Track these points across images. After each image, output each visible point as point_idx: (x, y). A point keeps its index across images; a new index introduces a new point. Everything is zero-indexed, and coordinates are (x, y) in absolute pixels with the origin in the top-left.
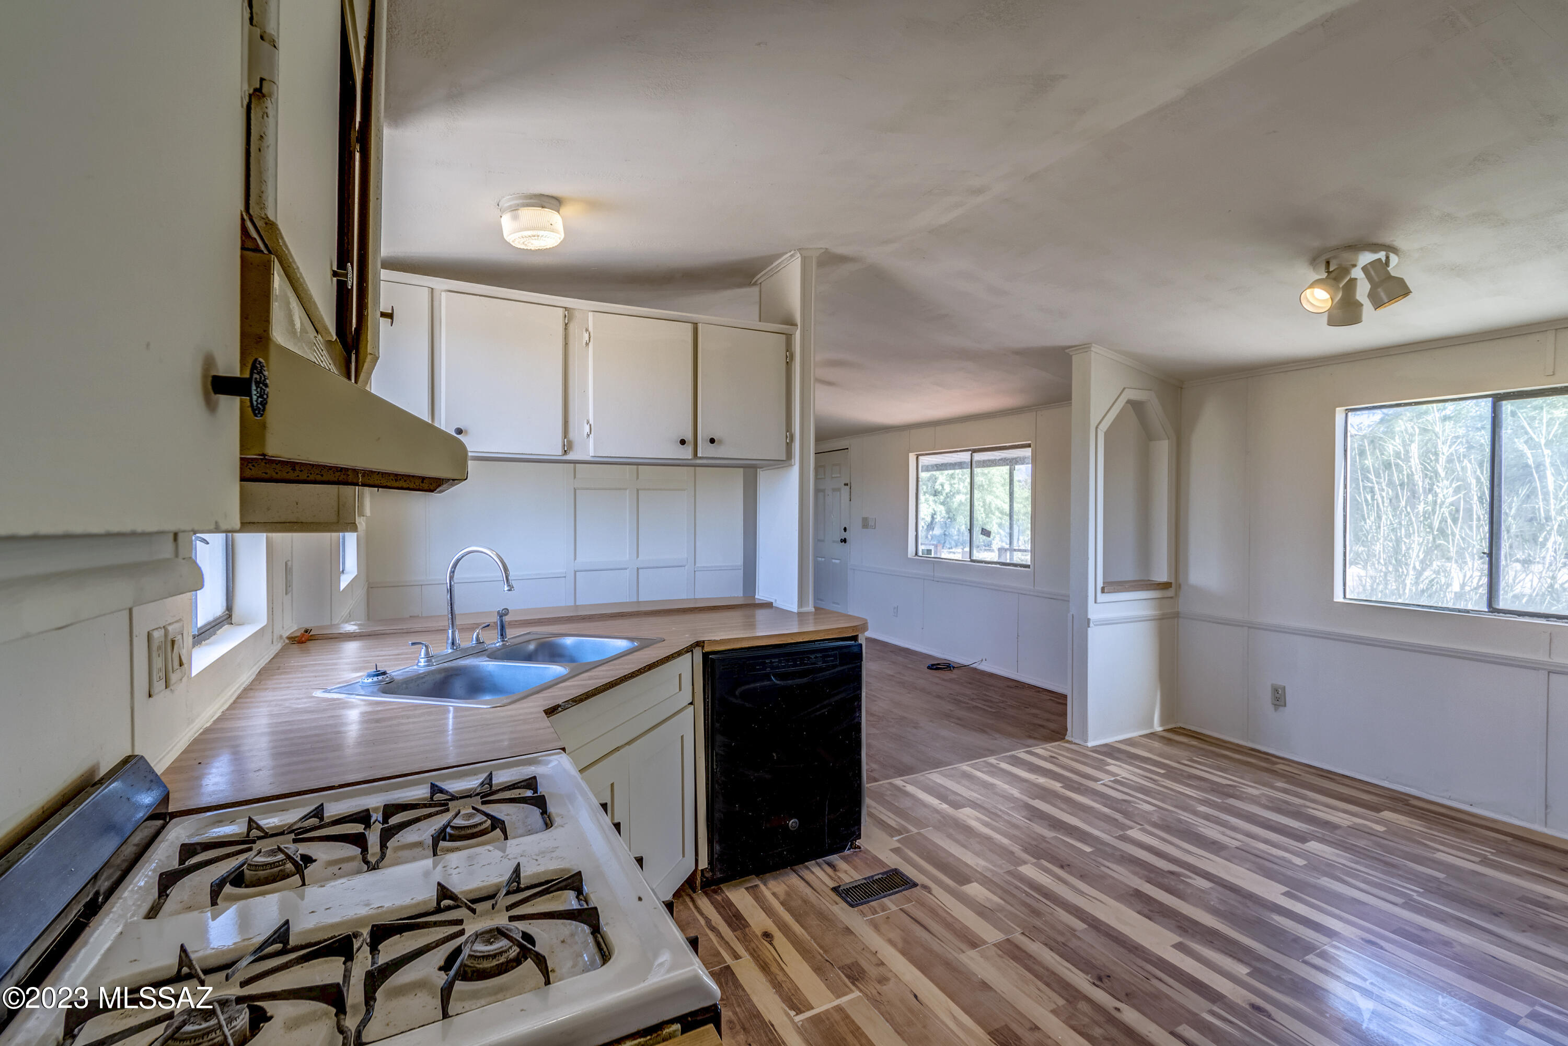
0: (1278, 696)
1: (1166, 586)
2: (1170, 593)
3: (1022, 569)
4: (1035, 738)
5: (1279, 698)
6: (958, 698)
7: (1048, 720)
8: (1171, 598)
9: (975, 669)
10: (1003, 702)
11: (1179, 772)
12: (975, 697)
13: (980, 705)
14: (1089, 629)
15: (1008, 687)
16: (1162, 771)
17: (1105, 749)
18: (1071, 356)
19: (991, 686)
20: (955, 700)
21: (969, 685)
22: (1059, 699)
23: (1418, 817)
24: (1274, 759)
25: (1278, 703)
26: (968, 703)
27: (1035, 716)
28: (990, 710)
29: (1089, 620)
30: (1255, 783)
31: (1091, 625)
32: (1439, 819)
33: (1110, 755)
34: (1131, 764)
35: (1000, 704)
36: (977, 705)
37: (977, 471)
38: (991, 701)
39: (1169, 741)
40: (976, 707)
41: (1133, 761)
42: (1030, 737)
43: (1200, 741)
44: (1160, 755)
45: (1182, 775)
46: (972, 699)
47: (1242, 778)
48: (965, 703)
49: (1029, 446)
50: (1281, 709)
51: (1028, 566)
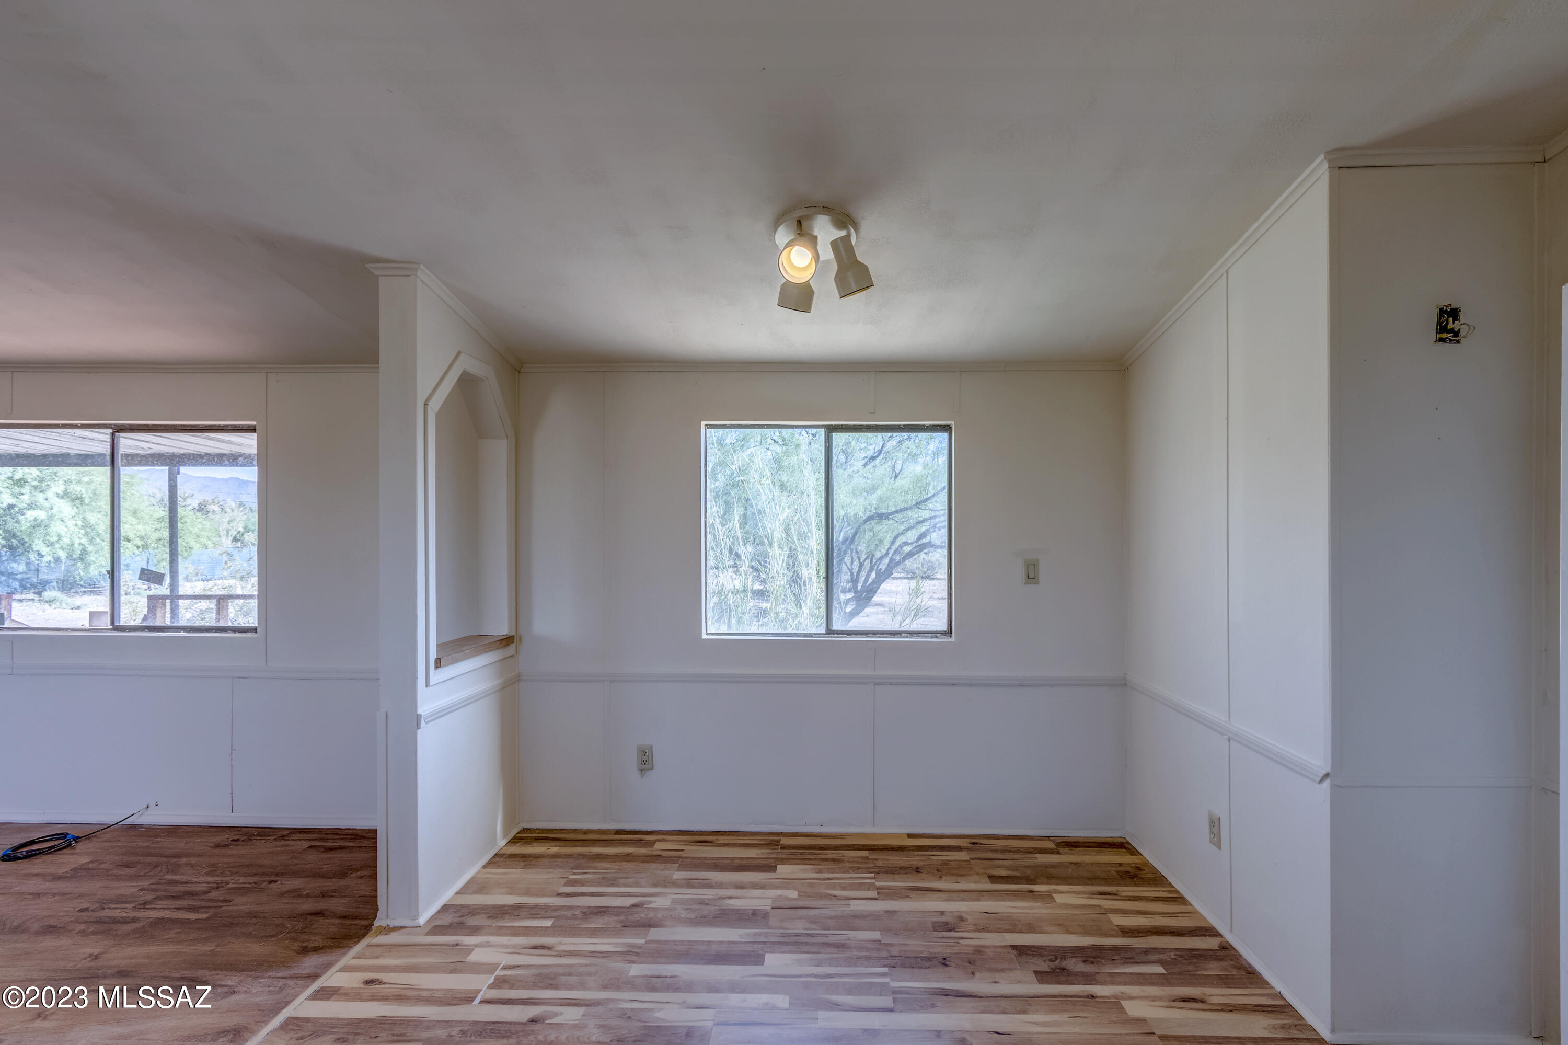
0: (645, 758)
1: (508, 641)
2: (511, 650)
3: (237, 635)
4: (316, 950)
5: (645, 760)
6: (106, 913)
7: (324, 895)
8: (512, 656)
9: (133, 827)
10: (218, 886)
11: (569, 913)
12: (149, 897)
13: (167, 914)
14: (419, 731)
15: (218, 846)
16: (548, 923)
17: (447, 919)
18: (377, 277)
19: (178, 856)
20: (99, 922)
21: (128, 871)
22: (326, 840)
23: (803, 860)
24: (647, 838)
25: (645, 767)
26: (134, 920)
27: (296, 893)
28: (193, 916)
29: (418, 717)
30: (655, 886)
31: (423, 724)
32: (814, 854)
33: (458, 927)
34: (501, 931)
35: (214, 894)
36: (160, 914)
37: (126, 472)
38: (191, 894)
39: (526, 860)
40: (159, 923)
41: (501, 923)
42: (305, 951)
43: (558, 843)
44: (528, 892)
45: (574, 917)
46: (144, 905)
47: (637, 885)
48: (126, 921)
49: (252, 429)
50: (649, 773)
51: (254, 630)
